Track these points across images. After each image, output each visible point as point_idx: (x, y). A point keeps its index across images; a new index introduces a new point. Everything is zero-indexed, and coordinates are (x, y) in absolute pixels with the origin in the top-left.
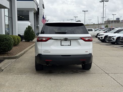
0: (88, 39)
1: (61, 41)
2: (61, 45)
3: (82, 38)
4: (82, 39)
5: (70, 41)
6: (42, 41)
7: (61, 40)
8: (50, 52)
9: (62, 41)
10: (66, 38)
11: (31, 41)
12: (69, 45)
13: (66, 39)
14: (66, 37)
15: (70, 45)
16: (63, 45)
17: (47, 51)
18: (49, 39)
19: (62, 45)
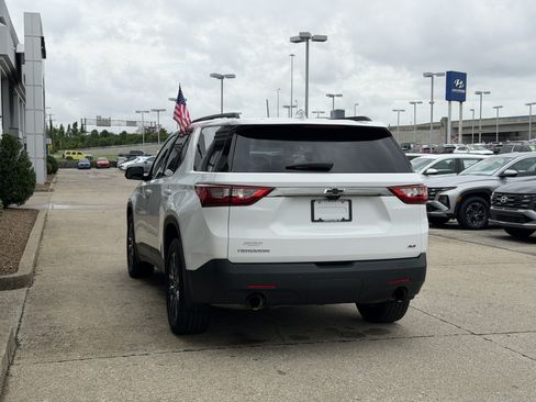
1: (313, 202)
2: (313, 220)
3: (394, 191)
4: (396, 194)
5: (350, 202)
6: (232, 201)
7: (313, 198)
8: (268, 251)
9: (316, 204)
10: (335, 191)
11: (14, 206)
12: (343, 220)
13: (334, 195)
14: (335, 186)
15: (347, 218)
16: (320, 220)
17: (257, 248)
18: (265, 195)
19: (316, 218)
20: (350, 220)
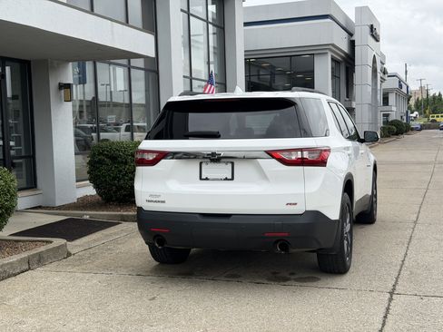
0: (300, 156)
1: (200, 164)
2: (201, 179)
3: (272, 154)
4: (273, 157)
5: (233, 163)
7: (202, 160)
8: (164, 202)
9: (203, 165)
10: (213, 154)
12: (226, 179)
14: (213, 150)
15: (230, 177)
16: (207, 179)
17: (157, 199)
18: (163, 157)
19: (203, 177)
20: (232, 179)
